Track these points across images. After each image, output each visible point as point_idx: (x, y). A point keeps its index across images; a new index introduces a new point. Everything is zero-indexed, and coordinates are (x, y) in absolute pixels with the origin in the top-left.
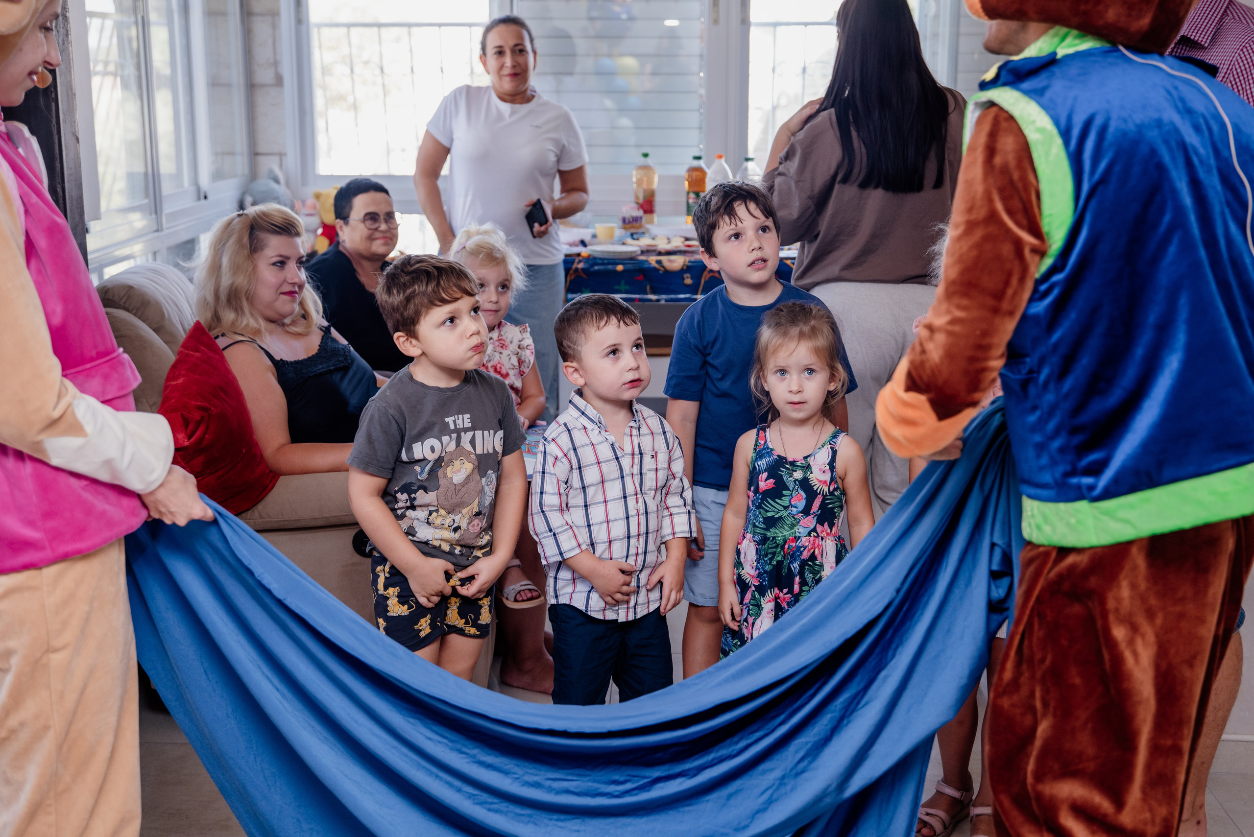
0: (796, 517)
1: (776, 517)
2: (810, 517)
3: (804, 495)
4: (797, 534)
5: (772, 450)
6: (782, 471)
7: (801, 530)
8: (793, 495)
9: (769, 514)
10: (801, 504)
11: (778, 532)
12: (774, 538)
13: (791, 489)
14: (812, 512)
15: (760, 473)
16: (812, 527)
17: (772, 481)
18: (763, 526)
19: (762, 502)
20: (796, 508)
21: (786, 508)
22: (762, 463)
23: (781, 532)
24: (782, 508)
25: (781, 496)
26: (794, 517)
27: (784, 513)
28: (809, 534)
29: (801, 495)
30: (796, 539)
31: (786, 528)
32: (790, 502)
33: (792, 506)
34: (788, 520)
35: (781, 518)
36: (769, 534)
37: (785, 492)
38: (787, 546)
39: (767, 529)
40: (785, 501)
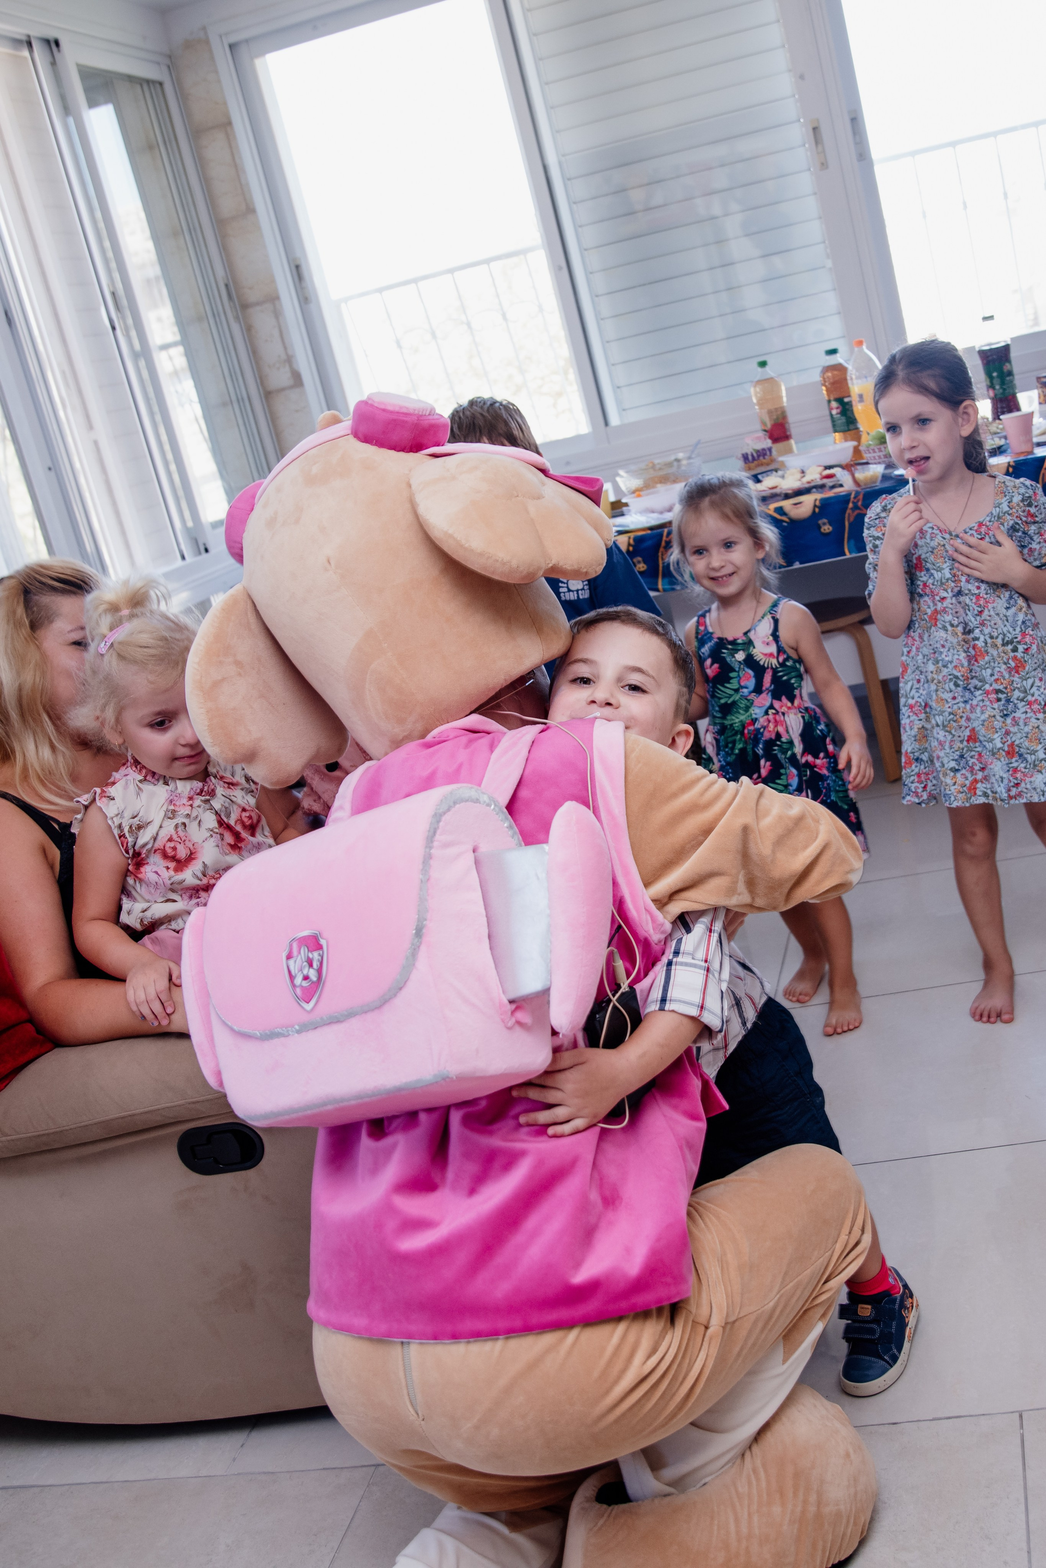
0: (749, 698)
1: (729, 702)
2: (764, 695)
3: (751, 673)
4: (754, 716)
5: (712, 633)
6: (724, 653)
7: (757, 711)
8: (741, 675)
9: (723, 701)
10: (751, 683)
11: (734, 718)
12: (731, 725)
13: (737, 669)
14: (764, 688)
15: (705, 660)
16: (768, 704)
17: (716, 666)
18: (719, 715)
19: (714, 691)
20: (746, 688)
21: (737, 691)
22: (706, 650)
23: (738, 718)
24: (731, 692)
25: (728, 680)
26: (746, 699)
27: (737, 697)
28: (766, 713)
29: (748, 673)
30: (754, 721)
31: (741, 711)
32: (739, 683)
33: (742, 687)
34: (741, 703)
35: (734, 703)
36: (727, 723)
37: (732, 675)
38: (746, 731)
39: (724, 717)
40: (734, 684)
